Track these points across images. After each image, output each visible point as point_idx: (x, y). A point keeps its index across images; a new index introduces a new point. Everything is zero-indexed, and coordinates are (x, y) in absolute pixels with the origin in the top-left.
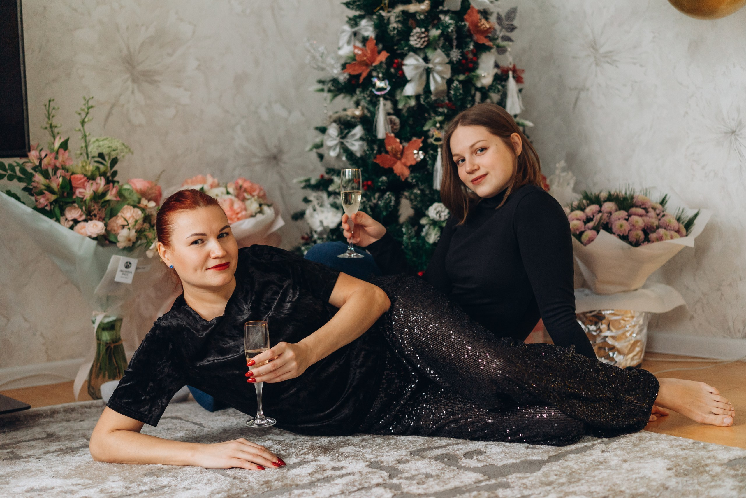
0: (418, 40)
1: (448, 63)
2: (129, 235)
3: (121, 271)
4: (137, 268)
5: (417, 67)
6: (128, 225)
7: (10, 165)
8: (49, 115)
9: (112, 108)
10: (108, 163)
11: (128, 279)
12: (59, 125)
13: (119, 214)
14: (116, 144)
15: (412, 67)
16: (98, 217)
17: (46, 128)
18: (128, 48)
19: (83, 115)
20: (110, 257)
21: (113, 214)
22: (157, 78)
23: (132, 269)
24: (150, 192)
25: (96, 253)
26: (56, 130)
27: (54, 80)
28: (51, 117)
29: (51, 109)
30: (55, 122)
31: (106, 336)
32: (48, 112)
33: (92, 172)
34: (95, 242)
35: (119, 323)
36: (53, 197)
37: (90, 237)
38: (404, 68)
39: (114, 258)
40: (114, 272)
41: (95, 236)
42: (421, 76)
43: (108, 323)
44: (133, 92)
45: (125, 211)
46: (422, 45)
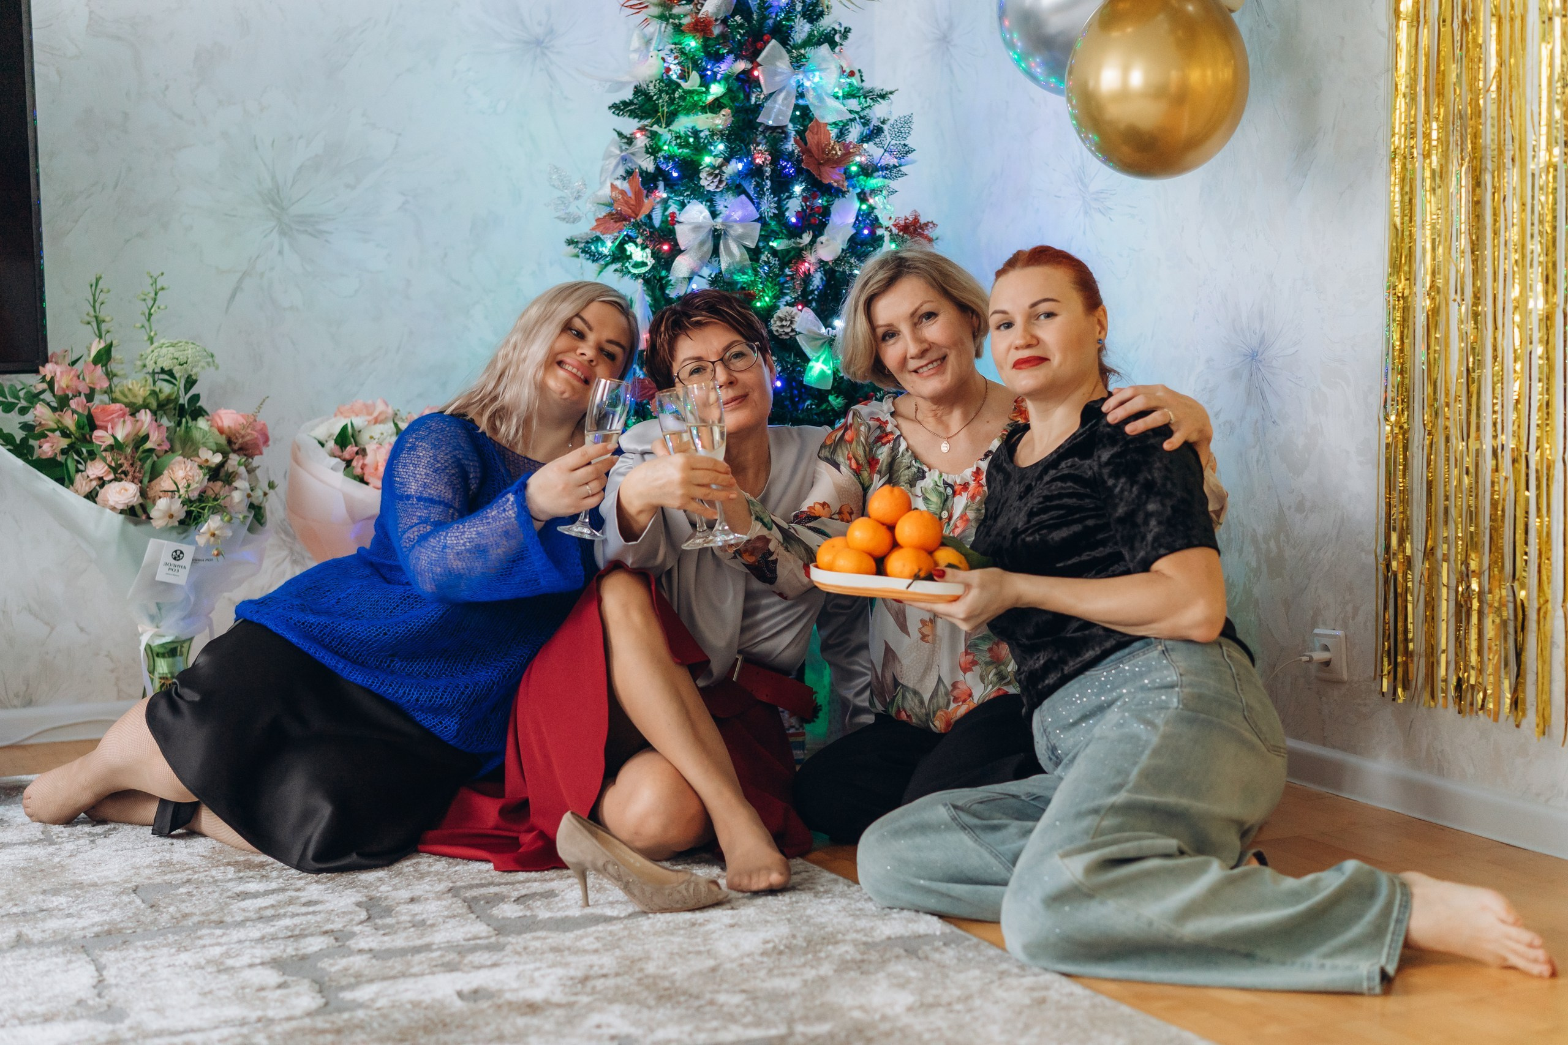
0: (710, 178)
1: (757, 220)
2: (170, 508)
3: (166, 564)
4: (195, 561)
5: (697, 228)
6: (178, 491)
7: (12, 387)
8: (95, 301)
9: (241, 280)
10: (181, 384)
11: (181, 578)
12: (107, 319)
13: (166, 472)
14: (190, 352)
15: (690, 227)
16: (130, 477)
17: (89, 323)
18: (273, 178)
19: (150, 303)
20: (148, 542)
21: (155, 473)
22: (322, 227)
23: (186, 561)
24: (243, 432)
25: (123, 533)
26: (104, 327)
27: (140, 235)
28: (97, 305)
29: (98, 291)
30: (102, 315)
31: (163, 666)
32: (94, 295)
33: (145, 399)
34: (121, 517)
35: (186, 645)
36: (64, 443)
37: (113, 509)
38: (677, 227)
39: (153, 543)
40: (154, 564)
41: (120, 507)
42: (702, 243)
43: (163, 645)
44: (281, 252)
45: (176, 468)
46: (717, 187)
